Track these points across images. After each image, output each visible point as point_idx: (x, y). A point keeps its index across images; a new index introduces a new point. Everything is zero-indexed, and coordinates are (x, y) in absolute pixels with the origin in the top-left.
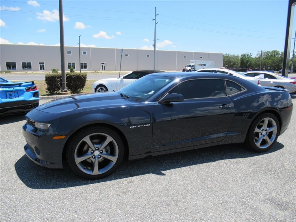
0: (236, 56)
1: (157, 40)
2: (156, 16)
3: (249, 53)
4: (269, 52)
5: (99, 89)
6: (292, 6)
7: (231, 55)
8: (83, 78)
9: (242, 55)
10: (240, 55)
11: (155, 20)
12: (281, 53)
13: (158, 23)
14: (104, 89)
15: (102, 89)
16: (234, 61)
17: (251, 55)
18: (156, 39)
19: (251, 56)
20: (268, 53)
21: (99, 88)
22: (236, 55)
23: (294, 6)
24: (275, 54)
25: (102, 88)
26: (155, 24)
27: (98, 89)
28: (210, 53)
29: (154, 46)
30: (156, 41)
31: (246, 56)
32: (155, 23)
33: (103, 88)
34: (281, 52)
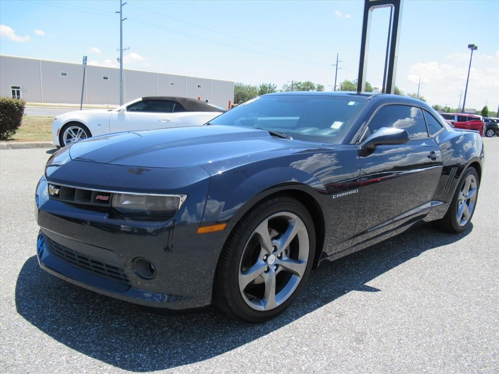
0: (253, 88)
1: (125, 49)
2: (122, 5)
3: (272, 85)
4: (299, 83)
5: (69, 131)
6: (369, 11)
7: (245, 85)
8: (17, 108)
9: (261, 86)
10: (258, 86)
11: (121, 12)
12: (316, 87)
13: (126, 18)
14: (81, 131)
15: (75, 131)
16: (250, 95)
17: (275, 86)
18: (123, 48)
19: (275, 88)
20: (299, 85)
21: (70, 128)
22: (252, 85)
23: (372, 11)
24: (309, 87)
25: (78, 129)
26: (122, 21)
27: (67, 130)
28: (213, 80)
29: (121, 60)
30: (123, 51)
31: (267, 88)
32: (121, 18)
33: (80, 129)
34: (317, 85)
